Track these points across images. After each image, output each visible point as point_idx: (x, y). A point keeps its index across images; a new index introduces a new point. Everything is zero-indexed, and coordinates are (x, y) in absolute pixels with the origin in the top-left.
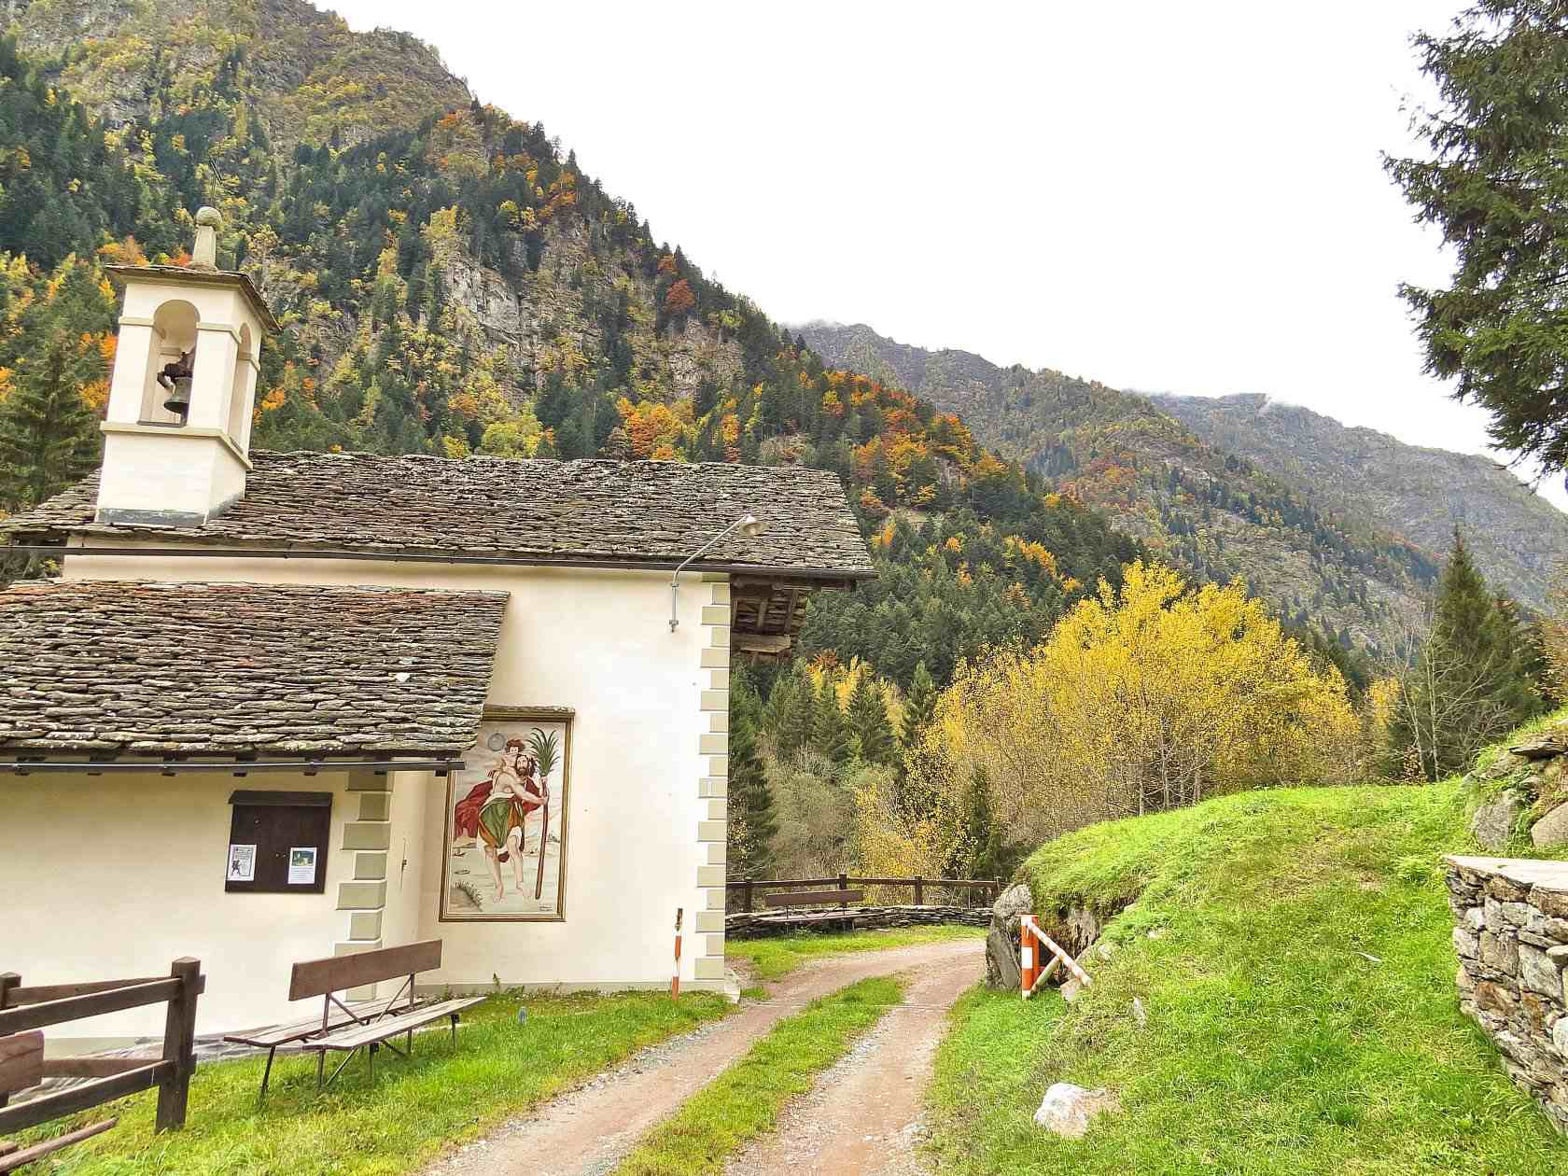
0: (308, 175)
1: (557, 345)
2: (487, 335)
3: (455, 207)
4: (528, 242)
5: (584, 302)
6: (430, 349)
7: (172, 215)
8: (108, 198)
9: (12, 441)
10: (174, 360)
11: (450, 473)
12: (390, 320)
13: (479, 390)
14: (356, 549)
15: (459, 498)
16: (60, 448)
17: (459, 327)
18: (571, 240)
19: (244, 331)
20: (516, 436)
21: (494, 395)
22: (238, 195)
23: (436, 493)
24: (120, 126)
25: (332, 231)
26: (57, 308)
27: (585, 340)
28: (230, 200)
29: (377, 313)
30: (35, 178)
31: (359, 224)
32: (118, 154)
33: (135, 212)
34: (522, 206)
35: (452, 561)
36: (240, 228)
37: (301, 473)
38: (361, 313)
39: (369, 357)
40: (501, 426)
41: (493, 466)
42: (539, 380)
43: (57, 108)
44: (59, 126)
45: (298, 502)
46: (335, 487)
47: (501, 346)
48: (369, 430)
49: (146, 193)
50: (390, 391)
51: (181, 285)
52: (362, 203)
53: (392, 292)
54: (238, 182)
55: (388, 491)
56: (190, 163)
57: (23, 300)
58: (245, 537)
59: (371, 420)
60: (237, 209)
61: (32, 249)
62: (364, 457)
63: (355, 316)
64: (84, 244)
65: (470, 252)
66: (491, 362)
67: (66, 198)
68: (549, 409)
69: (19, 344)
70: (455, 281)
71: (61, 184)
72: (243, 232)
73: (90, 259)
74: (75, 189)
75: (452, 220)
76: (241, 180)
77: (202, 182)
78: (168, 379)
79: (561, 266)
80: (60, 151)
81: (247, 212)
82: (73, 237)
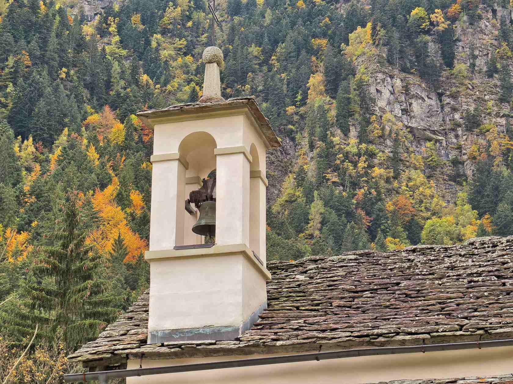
0: (240, 24)
1: (482, 134)
2: (414, 135)
3: (369, 25)
4: (441, 42)
5: (503, 87)
6: (363, 158)
7: (137, 82)
8: (88, 78)
9: (42, 290)
10: (196, 188)
11: (453, 259)
12: (324, 138)
13: (413, 189)
14: (382, 344)
15: (470, 282)
16: (79, 291)
17: (387, 133)
18: (482, 31)
19: (253, 150)
20: (453, 228)
21: (428, 192)
22: (185, 54)
23: (445, 280)
24: (92, 19)
25: (265, 68)
26: (57, 177)
27: (508, 123)
28: (180, 59)
29: (312, 134)
30: (34, 74)
31: (287, 58)
32: (93, 40)
33: (109, 85)
34: (430, 10)
35: (480, 346)
36: (189, 82)
37: (312, 278)
38: (298, 136)
39: (310, 174)
40: (438, 220)
41: (494, 246)
42: (469, 170)
43: (47, 15)
44: (49, 29)
45: (318, 305)
46: (348, 287)
47: (428, 144)
48: (318, 242)
49: (116, 66)
50: (331, 203)
51: (198, 118)
52: (288, 38)
53: (323, 112)
54: (185, 43)
55: (398, 284)
56: (146, 37)
57: (33, 174)
58: (279, 343)
59: (317, 233)
60: (186, 66)
61: (36, 131)
62: (367, 255)
63: (293, 139)
64: (73, 119)
65: (389, 61)
66: (420, 161)
67: (58, 85)
68: (482, 197)
69: (32, 210)
70: (377, 90)
71: (53, 75)
72: (193, 84)
73: (78, 131)
74: (63, 76)
75: (368, 36)
76: (187, 40)
77: (157, 50)
78: (193, 205)
79: (475, 57)
80: (51, 48)
81: (194, 67)
82: (65, 116)
